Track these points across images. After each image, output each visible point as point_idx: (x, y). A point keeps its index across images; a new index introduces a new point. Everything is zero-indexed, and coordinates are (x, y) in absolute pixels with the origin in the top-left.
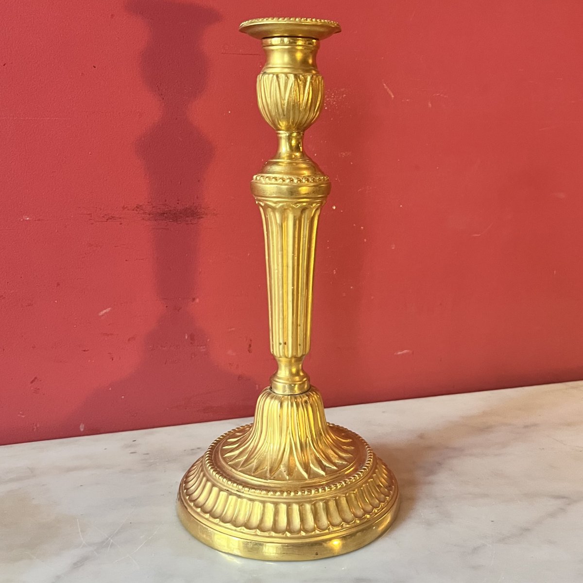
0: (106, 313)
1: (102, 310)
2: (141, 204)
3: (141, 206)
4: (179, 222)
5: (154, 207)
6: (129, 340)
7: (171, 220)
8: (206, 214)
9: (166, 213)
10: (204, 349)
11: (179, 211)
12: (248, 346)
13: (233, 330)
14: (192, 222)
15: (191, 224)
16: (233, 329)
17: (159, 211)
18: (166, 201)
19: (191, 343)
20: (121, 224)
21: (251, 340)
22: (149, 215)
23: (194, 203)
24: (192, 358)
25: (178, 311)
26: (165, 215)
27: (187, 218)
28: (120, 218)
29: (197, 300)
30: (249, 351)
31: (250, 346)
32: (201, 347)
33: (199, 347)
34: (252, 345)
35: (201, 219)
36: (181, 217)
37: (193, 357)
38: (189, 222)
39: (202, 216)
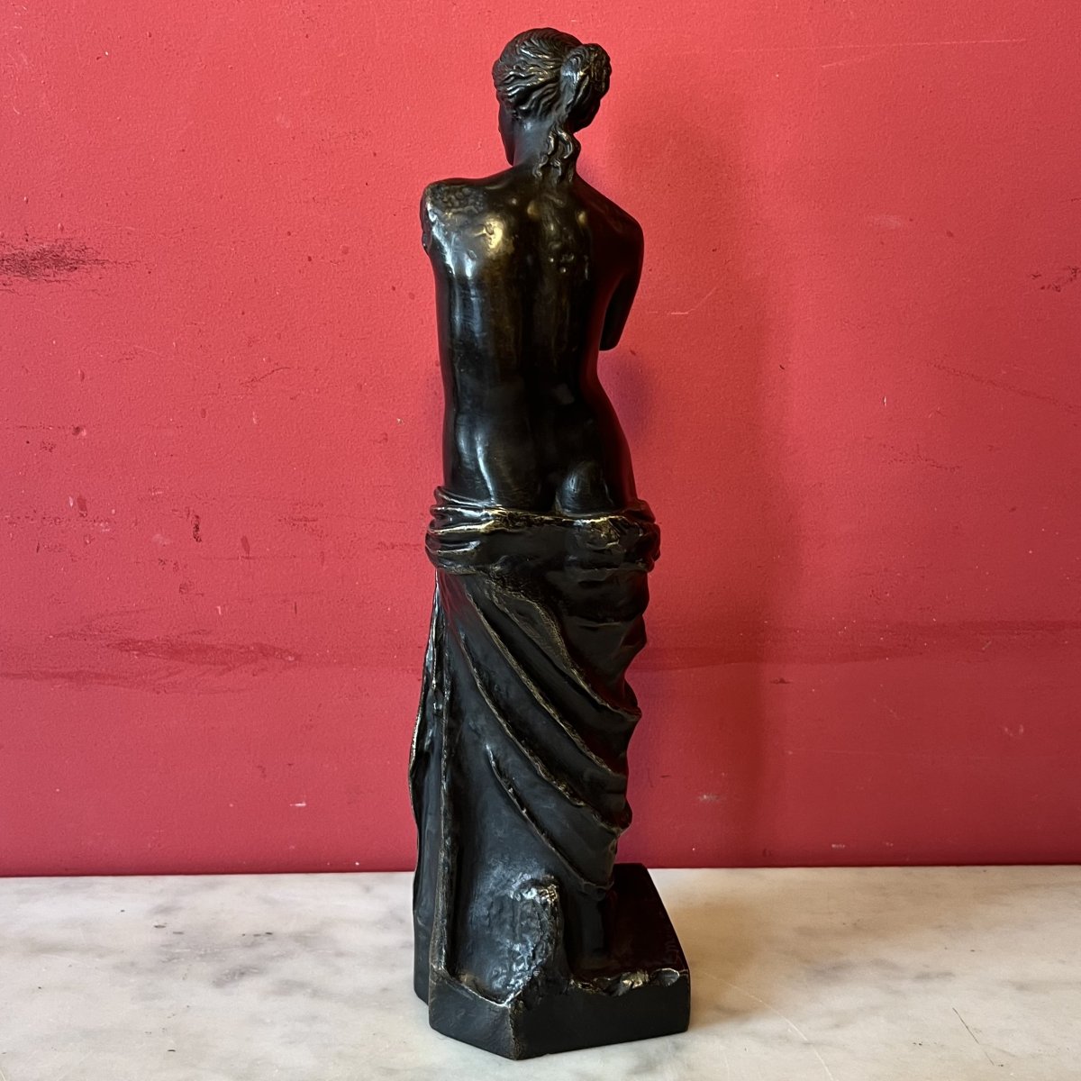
4: (33, 278)
7: (19, 274)
8: (84, 262)
9: (7, 261)
10: (106, 527)
11: (30, 255)
12: (192, 528)
13: (159, 495)
14: (58, 278)
15: (57, 281)
16: (159, 492)
19: (82, 515)
21: (197, 517)
23: (56, 241)
24: (86, 543)
25: (50, 451)
26: (5, 263)
27: (47, 270)
29: (84, 433)
30: (198, 539)
31: (197, 528)
32: (101, 525)
33: (96, 524)
34: (200, 527)
35: (76, 272)
36: (36, 267)
37: (88, 542)
38: (51, 278)
39: (75, 266)
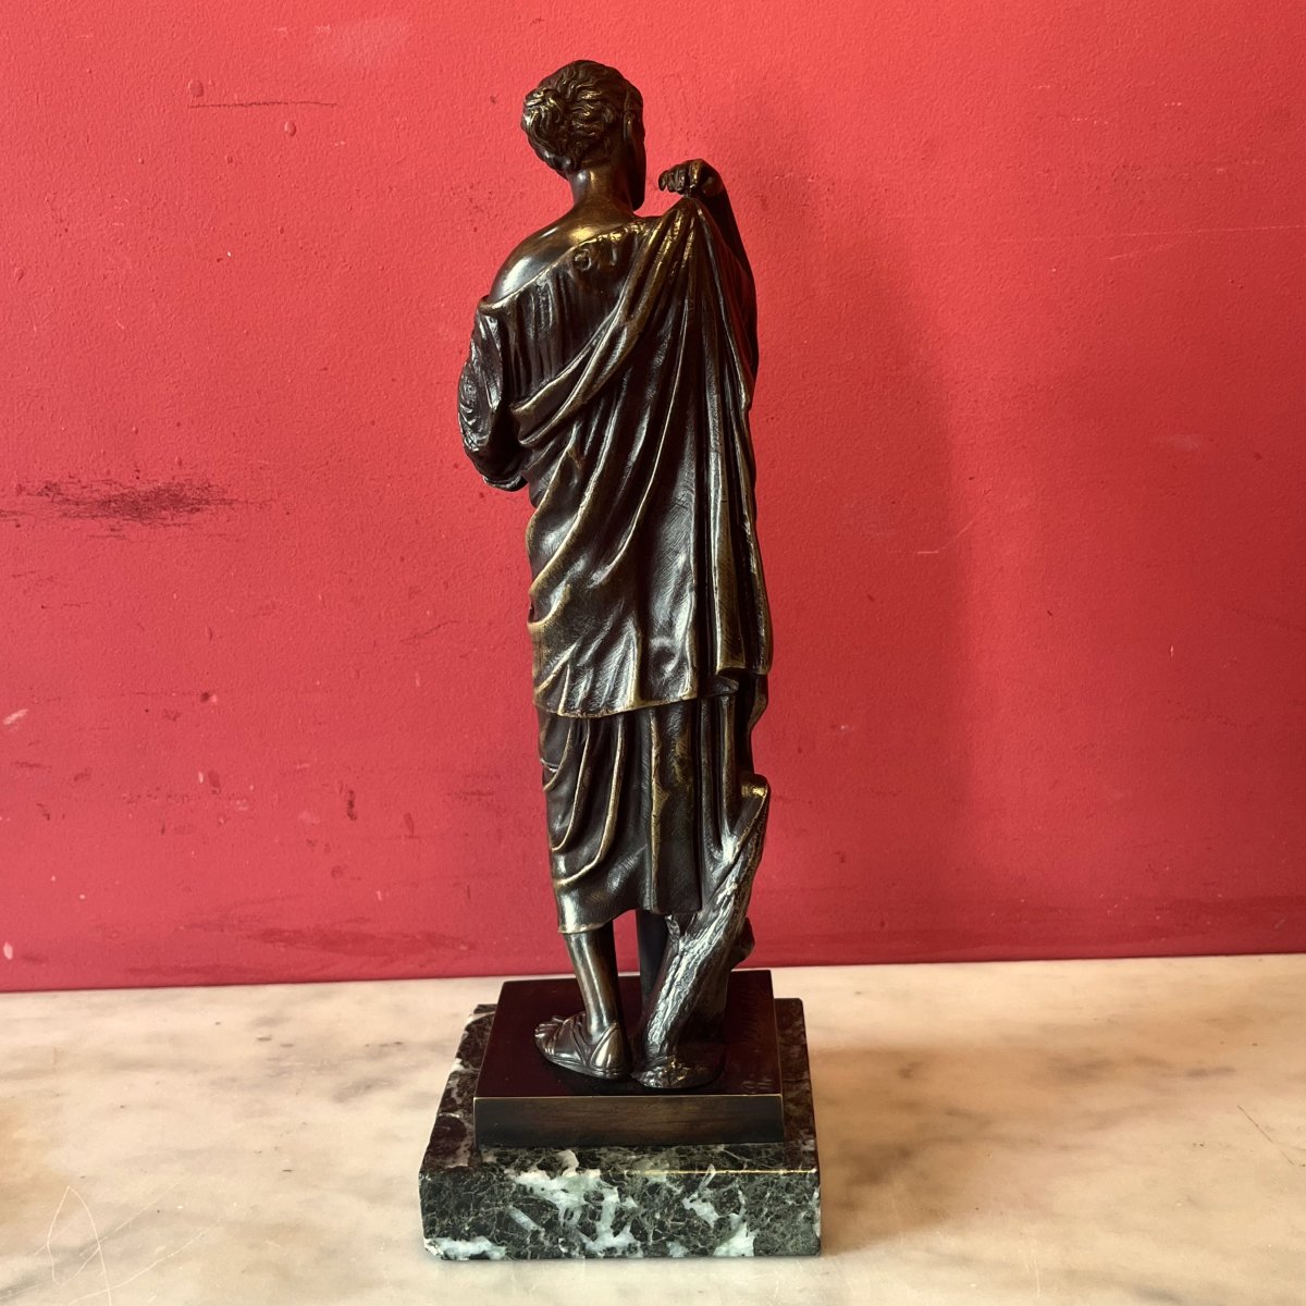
0: (18, 719)
1: (10, 714)
2: (54, 482)
3: (55, 485)
4: (147, 522)
5: (84, 487)
6: (76, 779)
7: (129, 517)
8: (208, 503)
9: (115, 501)
10: (244, 805)
11: (142, 494)
12: (346, 805)
13: (305, 769)
14: (177, 521)
15: (175, 525)
16: (306, 765)
17: (96, 495)
18: (108, 473)
19: (214, 792)
20: (18, 526)
21: (352, 792)
22: (77, 504)
23: (173, 478)
24: (220, 823)
25: (174, 719)
26: (113, 505)
27: (164, 512)
28: (14, 513)
29: (214, 699)
30: (352, 816)
31: (351, 804)
32: (238, 802)
33: (231, 802)
34: (356, 803)
35: (198, 513)
36: (150, 509)
37: (222, 821)
38: (169, 521)
39: (197, 506)
